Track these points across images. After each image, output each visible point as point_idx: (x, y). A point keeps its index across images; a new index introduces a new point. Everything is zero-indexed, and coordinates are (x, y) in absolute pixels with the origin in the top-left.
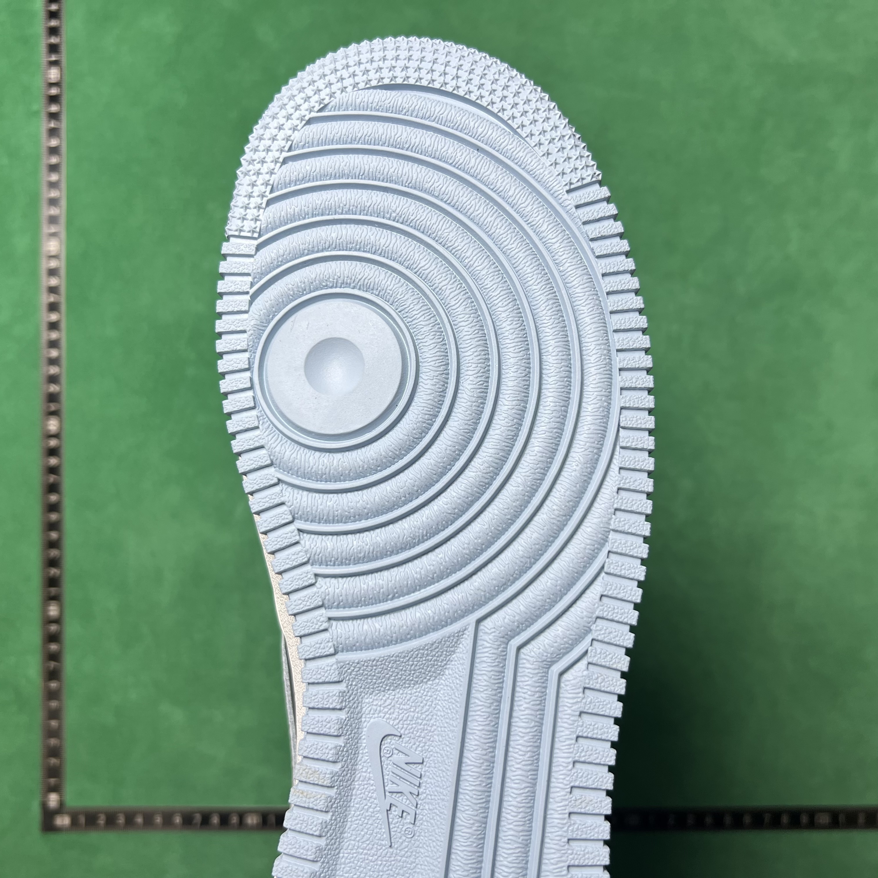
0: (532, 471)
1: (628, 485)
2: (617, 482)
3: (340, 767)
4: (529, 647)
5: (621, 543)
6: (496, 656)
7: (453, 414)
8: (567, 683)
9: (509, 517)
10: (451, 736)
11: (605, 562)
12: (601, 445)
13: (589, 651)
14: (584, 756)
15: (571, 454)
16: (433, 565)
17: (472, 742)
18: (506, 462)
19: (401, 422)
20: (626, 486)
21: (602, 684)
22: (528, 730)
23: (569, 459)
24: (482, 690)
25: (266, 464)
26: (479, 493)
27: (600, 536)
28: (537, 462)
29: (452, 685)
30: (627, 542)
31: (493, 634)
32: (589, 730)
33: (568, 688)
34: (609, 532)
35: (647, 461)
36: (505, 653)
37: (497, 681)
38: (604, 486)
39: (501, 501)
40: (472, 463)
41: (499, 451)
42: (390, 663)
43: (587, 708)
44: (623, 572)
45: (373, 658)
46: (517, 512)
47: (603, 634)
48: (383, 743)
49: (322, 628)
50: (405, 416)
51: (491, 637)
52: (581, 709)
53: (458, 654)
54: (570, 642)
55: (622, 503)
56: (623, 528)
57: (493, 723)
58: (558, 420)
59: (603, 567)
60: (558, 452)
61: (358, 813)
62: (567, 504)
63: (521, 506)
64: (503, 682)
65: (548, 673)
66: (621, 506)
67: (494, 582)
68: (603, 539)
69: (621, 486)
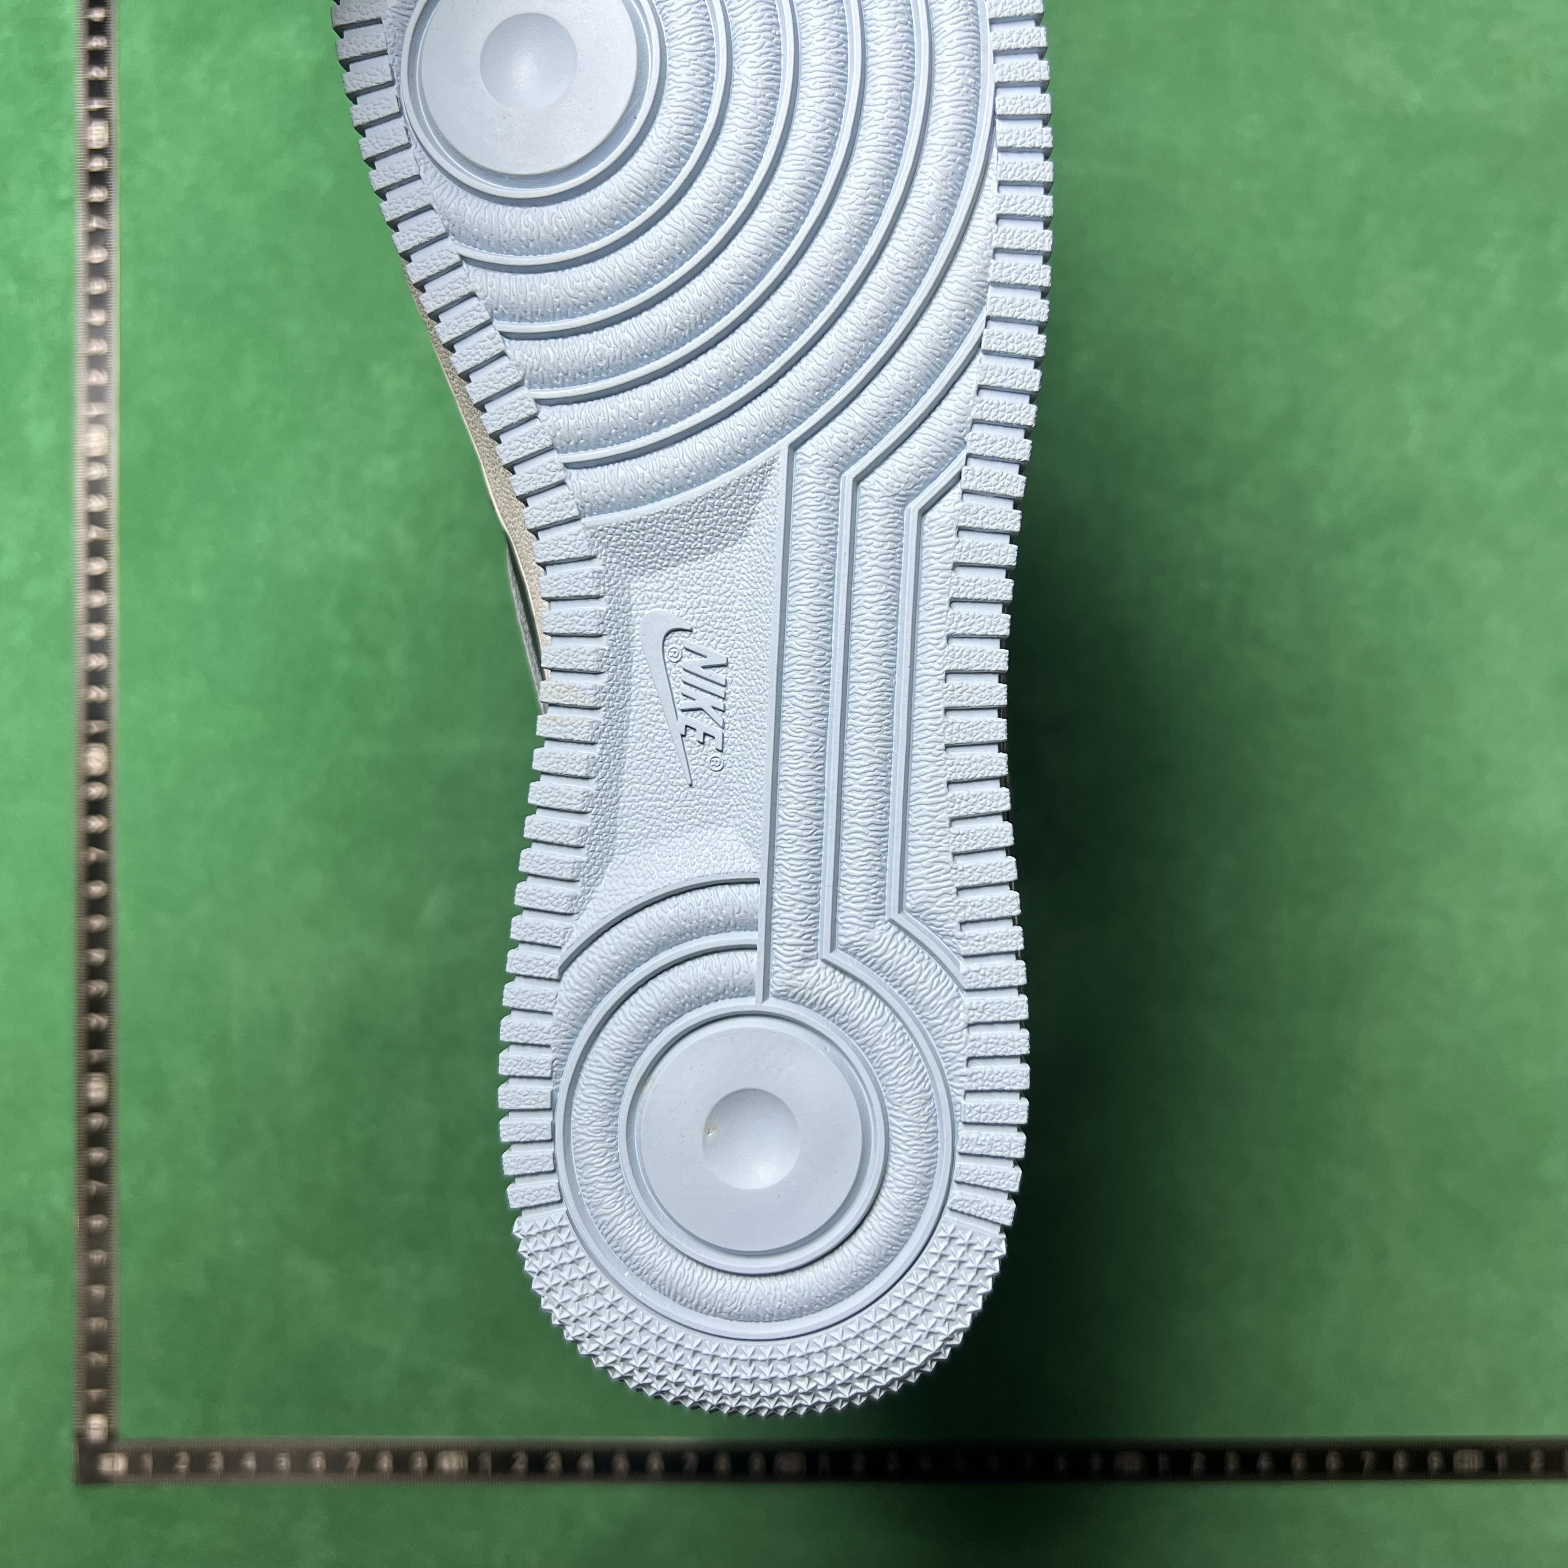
0: (861, 200)
1: (1013, 208)
2: (997, 206)
3: (606, 680)
4: (872, 478)
5: (1005, 302)
6: (822, 495)
7: (727, 121)
8: (932, 524)
9: (828, 279)
10: (764, 619)
11: (982, 336)
12: (967, 148)
13: (963, 474)
14: (962, 627)
15: (922, 168)
16: (716, 368)
17: (795, 623)
18: (818, 192)
19: (645, 143)
20: (1010, 211)
21: (985, 520)
22: (878, 597)
23: (919, 176)
24: (804, 547)
25: (438, 233)
26: (778, 246)
27: (973, 294)
28: (866, 186)
29: (760, 547)
30: (1014, 300)
31: (816, 463)
32: (968, 588)
33: (934, 531)
34: (987, 287)
35: (1041, 168)
36: (836, 491)
37: (827, 532)
38: (976, 216)
39: (815, 255)
40: (765, 199)
41: (805, 174)
42: (664, 523)
43: (963, 557)
44: (1010, 347)
45: (638, 517)
46: (841, 270)
47: (983, 445)
48: (666, 642)
49: (555, 480)
50: (651, 133)
51: (812, 467)
52: (955, 559)
53: (765, 501)
54: (934, 462)
55: (1005, 238)
56: (1008, 278)
57: (825, 594)
58: (897, 113)
59: (979, 344)
60: (900, 168)
61: (641, 744)
62: (919, 249)
63: (847, 260)
64: (836, 534)
65: (902, 514)
66: (1003, 243)
67: (813, 384)
68: (977, 300)
69: (1001, 211)
